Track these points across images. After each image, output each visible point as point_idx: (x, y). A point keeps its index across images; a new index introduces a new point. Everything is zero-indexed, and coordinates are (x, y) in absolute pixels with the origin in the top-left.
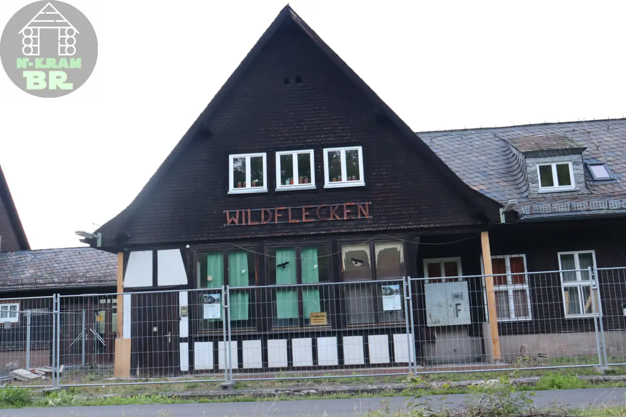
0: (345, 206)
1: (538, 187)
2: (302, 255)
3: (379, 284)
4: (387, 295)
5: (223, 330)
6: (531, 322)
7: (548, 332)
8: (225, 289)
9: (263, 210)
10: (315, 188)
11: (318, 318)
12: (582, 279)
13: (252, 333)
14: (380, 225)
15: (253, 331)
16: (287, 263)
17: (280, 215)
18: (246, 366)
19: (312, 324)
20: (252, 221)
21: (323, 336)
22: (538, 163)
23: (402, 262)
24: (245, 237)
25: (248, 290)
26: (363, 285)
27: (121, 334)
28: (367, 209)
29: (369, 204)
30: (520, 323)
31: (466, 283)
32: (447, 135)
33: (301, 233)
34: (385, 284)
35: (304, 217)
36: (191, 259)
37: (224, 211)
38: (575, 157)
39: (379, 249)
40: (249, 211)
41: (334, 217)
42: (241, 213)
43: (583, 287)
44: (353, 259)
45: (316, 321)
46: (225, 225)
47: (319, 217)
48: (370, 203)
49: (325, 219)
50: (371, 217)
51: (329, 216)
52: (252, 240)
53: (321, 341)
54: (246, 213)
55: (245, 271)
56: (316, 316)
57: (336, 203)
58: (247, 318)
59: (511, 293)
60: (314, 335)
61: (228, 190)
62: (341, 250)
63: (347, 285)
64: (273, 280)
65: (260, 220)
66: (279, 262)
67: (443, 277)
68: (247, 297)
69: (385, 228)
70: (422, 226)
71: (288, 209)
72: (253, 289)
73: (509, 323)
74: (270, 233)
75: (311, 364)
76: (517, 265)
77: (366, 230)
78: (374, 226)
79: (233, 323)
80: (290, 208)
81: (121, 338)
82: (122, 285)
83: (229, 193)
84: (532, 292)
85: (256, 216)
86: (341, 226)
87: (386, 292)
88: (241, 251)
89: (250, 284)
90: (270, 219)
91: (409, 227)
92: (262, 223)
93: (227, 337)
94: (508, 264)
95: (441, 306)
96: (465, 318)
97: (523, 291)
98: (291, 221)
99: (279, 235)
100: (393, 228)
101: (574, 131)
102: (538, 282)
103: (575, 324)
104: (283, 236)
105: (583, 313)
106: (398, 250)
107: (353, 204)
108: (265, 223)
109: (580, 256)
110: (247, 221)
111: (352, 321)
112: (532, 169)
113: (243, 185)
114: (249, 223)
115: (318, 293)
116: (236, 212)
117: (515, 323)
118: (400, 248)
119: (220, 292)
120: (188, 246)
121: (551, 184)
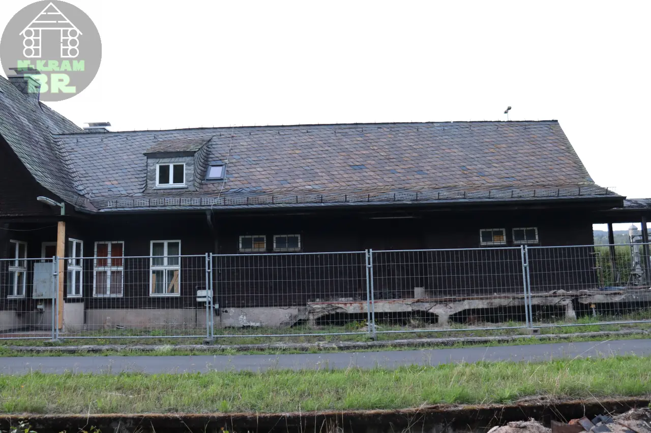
1: (155, 184)
6: (122, 299)
7: (136, 307)
12: (168, 264)
30: (114, 299)
32: (117, 136)
38: (188, 159)
43: (168, 271)
59: (109, 273)
67: (43, 258)
73: (105, 299)
76: (116, 250)
84: (126, 273)
94: (109, 249)
95: (45, 282)
97: (119, 272)
101: (220, 135)
102: (131, 265)
103: (158, 302)
105: (165, 293)
109: (169, 244)
112: (152, 168)
117: (109, 299)
121: (167, 182)
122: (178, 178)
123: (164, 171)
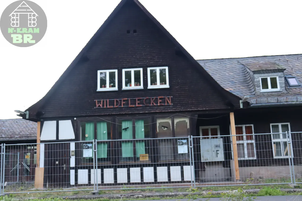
0: (159, 98)
1: (260, 89)
2: (136, 124)
3: (176, 139)
4: (180, 145)
5: (93, 163)
6: (255, 160)
7: (264, 166)
8: (95, 141)
9: (115, 100)
10: (143, 88)
11: (144, 157)
12: (283, 138)
13: (109, 165)
14: (177, 108)
15: (109, 163)
16: (128, 128)
17: (124, 103)
18: (105, 182)
19: (141, 160)
20: (109, 105)
21: (146, 167)
22: (260, 77)
23: (188, 128)
24: (106, 114)
25: (107, 142)
26: (168, 140)
27: (39, 165)
28: (170, 99)
29: (171, 98)
30: (250, 160)
31: (222, 139)
32: (212, 62)
33: (135, 112)
34: (179, 139)
35: (137, 104)
36: (77, 125)
37: (95, 100)
39: (176, 121)
40: (108, 100)
41: (153, 104)
42: (103, 101)
43: (283, 142)
44: (163, 126)
45: (143, 159)
46: (95, 108)
47: (145, 104)
48: (172, 97)
49: (148, 105)
50: (172, 104)
51: (150, 104)
52: (109, 115)
53: (145, 169)
54: (107, 101)
55: (105, 132)
56: (143, 156)
57: (154, 97)
58: (106, 157)
59: (245, 145)
60: (142, 166)
61: (97, 89)
62: (156, 121)
63: (159, 140)
64: (120, 137)
65: (114, 105)
66: (123, 127)
67: (210, 136)
68: (106, 146)
69: (180, 110)
70: (199, 109)
71: (128, 100)
72: (109, 142)
73: (244, 161)
74: (119, 112)
75: (139, 181)
76: (249, 130)
77: (169, 111)
78: (174, 109)
79: (99, 159)
80: (129, 99)
81: (39, 167)
82: (39, 139)
83: (97, 91)
84: (256, 144)
85: (112, 103)
86: (157, 109)
87: (180, 144)
88: (103, 121)
89: (108, 139)
90: (119, 105)
91: (192, 110)
92: (115, 107)
93: (95, 167)
94: (244, 129)
95: (209, 151)
96: (221, 157)
97: (252, 144)
98: (130, 106)
99: (124, 113)
100: (184, 110)
101: (279, 60)
102: (259, 139)
103: (279, 162)
104: (126, 114)
105: (283, 156)
106: (186, 122)
107: (163, 97)
108: (116, 107)
109: (282, 126)
110: (107, 106)
111: (162, 159)
112: (258, 80)
113: (105, 87)
114: (108, 107)
115: (144, 144)
116: (101, 101)
117: (247, 161)
118: (187, 120)
119: (92, 143)
120: (75, 119)
121: (267, 88)
122: (274, 85)
123: (264, 81)
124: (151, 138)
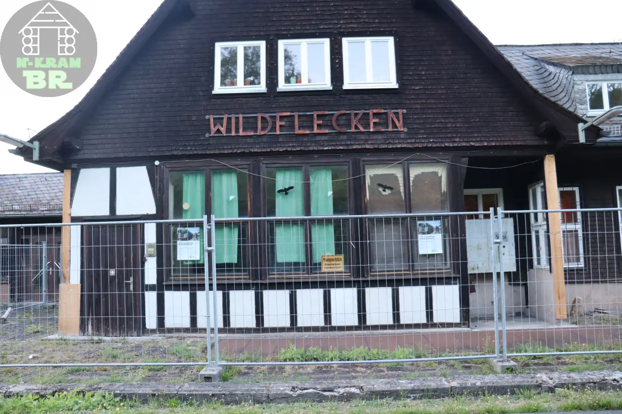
0: (371, 114)
1: (587, 109)
2: (312, 181)
3: (413, 219)
4: (424, 233)
5: (204, 276)
6: (581, 270)
8: (209, 221)
9: (259, 116)
10: (331, 88)
11: (332, 262)
13: (243, 281)
14: (418, 141)
15: (243, 278)
16: (292, 188)
17: (283, 123)
18: (234, 324)
19: (324, 270)
20: (244, 129)
21: (337, 287)
22: (587, 81)
23: (444, 191)
24: (235, 151)
25: (237, 224)
26: (396, 219)
27: (67, 278)
28: (401, 117)
29: (403, 113)
30: (571, 270)
31: (511, 221)
33: (311, 148)
34: (421, 218)
35: (315, 126)
36: (162, 181)
37: (207, 117)
39: (415, 172)
40: (241, 116)
41: (356, 127)
42: (229, 119)
44: (380, 185)
45: (330, 266)
46: (207, 135)
47: (336, 127)
48: (405, 111)
49: (344, 130)
50: (406, 130)
51: (349, 126)
52: (243, 155)
53: (335, 293)
54: (237, 118)
55: (234, 197)
56: (329, 260)
57: (359, 110)
58: (235, 260)
60: (328, 285)
61: (212, 88)
62: (364, 173)
63: (371, 220)
64: (272, 212)
65: (255, 130)
66: (279, 186)
68: (235, 232)
69: (425, 145)
70: (472, 144)
71: (293, 116)
72: (245, 222)
74: (269, 147)
75: (321, 323)
76: (567, 200)
77: (399, 146)
78: (409, 141)
79: (218, 266)
80: (296, 114)
81: (67, 282)
82: (69, 212)
83: (213, 92)
85: (250, 124)
86: (367, 140)
87: (423, 230)
88: (228, 171)
89: (240, 216)
90: (269, 128)
91: (456, 145)
92: (258, 134)
93: (211, 285)
95: (480, 249)
96: (509, 263)
97: (574, 232)
98: (297, 131)
99: (281, 150)
100: (434, 146)
102: (593, 221)
104: (286, 151)
106: (439, 175)
107: (383, 111)
108: (262, 133)
110: (237, 131)
111: (377, 266)
113: (233, 84)
114: (241, 133)
115: (331, 229)
116: (223, 118)
118: (442, 172)
119: (200, 225)
120: (157, 163)
121: (601, 106)
124: (350, 215)
